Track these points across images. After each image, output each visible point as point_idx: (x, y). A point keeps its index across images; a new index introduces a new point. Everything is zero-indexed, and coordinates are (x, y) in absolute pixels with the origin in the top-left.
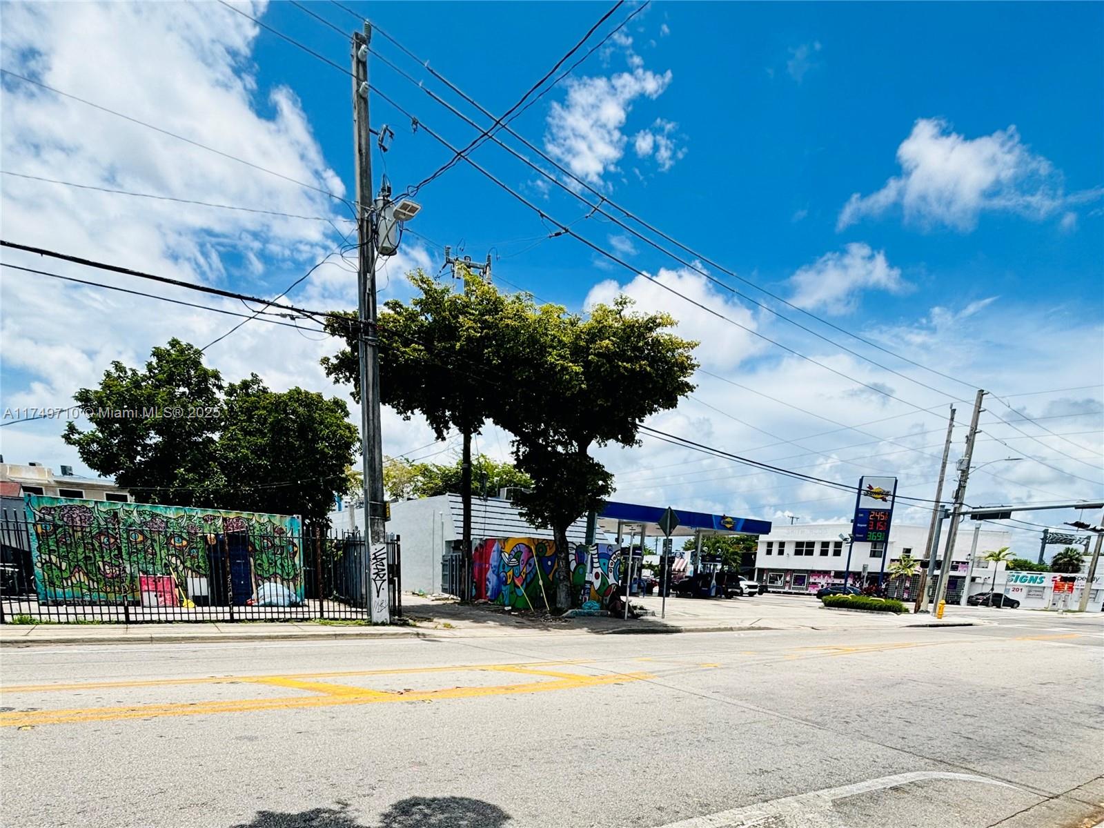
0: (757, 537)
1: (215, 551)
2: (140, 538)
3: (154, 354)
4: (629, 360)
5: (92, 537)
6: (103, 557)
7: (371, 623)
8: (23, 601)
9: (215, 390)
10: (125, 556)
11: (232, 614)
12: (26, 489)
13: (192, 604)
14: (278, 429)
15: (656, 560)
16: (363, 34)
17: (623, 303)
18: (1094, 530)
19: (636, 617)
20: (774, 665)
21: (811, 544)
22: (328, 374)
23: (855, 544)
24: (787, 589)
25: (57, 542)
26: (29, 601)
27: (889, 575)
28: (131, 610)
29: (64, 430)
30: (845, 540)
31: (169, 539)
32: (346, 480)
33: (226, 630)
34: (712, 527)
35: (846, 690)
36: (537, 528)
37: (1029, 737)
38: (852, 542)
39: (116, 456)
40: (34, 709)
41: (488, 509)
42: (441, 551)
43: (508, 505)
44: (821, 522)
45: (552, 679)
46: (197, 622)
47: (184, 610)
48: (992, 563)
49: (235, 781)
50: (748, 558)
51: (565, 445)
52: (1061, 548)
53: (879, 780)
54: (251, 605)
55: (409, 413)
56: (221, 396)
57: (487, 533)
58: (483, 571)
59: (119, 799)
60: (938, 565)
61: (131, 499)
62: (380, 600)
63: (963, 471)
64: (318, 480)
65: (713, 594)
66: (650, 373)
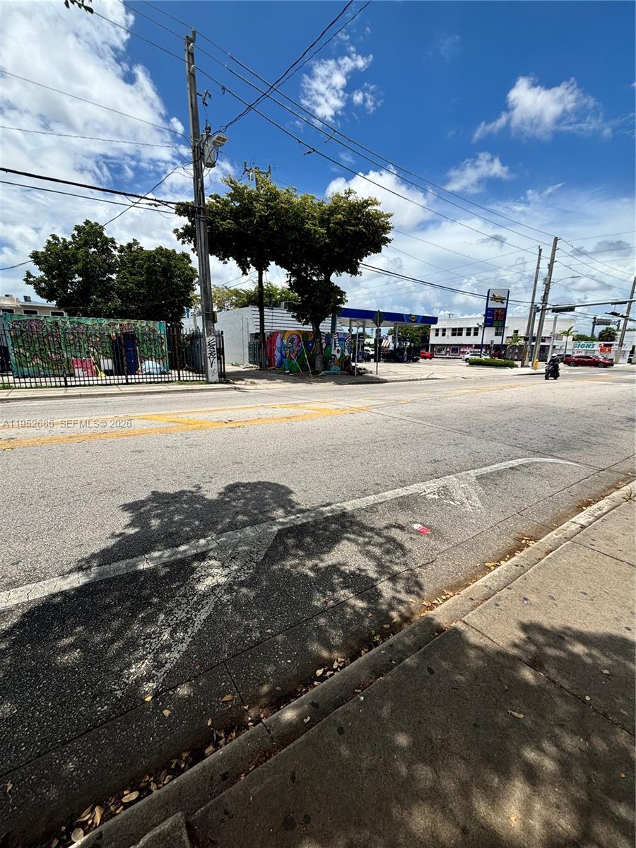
0: (430, 327)
1: (116, 343)
2: (72, 337)
3: (75, 229)
4: (353, 225)
5: (44, 337)
6: (50, 349)
7: (208, 382)
8: (5, 376)
9: (112, 249)
10: (63, 348)
11: (127, 380)
12: (4, 310)
13: (103, 375)
14: (151, 271)
15: (372, 341)
16: (191, 37)
17: (349, 193)
18: (622, 316)
19: (361, 374)
20: (441, 400)
21: (461, 329)
22: (178, 239)
23: (486, 328)
24: (447, 356)
25: (23, 341)
26: (8, 375)
27: (506, 346)
28: (68, 379)
29: (24, 275)
30: (480, 326)
31: (88, 337)
32: (191, 300)
33: (124, 389)
34: (404, 321)
35: (483, 413)
36: (303, 325)
37: (587, 436)
38: (484, 327)
39: (56, 290)
40: (13, 439)
41: (274, 314)
42: (247, 340)
43: (286, 312)
44: (466, 316)
45: (314, 411)
46: (107, 385)
47: (99, 378)
48: (565, 338)
49: (131, 476)
50: (425, 338)
51: (317, 276)
52: (603, 327)
53: (503, 464)
54: (138, 374)
55: (226, 260)
56: (116, 253)
57: (273, 328)
58: (272, 351)
59: (64, 489)
60: (534, 339)
61: (65, 314)
62: (213, 368)
63: (547, 285)
64: (174, 301)
65: (405, 360)
66: (364, 233)
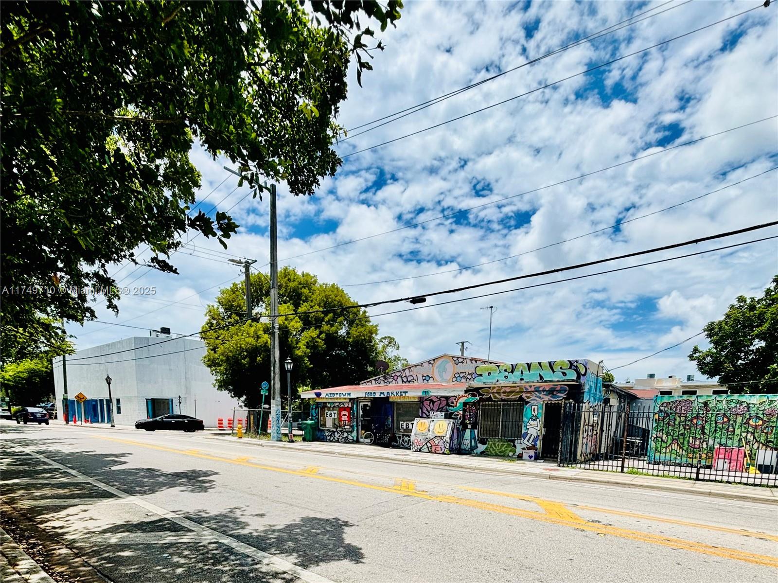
2: (724, 420)
5: (689, 420)
28: (702, 470)
31: (747, 420)
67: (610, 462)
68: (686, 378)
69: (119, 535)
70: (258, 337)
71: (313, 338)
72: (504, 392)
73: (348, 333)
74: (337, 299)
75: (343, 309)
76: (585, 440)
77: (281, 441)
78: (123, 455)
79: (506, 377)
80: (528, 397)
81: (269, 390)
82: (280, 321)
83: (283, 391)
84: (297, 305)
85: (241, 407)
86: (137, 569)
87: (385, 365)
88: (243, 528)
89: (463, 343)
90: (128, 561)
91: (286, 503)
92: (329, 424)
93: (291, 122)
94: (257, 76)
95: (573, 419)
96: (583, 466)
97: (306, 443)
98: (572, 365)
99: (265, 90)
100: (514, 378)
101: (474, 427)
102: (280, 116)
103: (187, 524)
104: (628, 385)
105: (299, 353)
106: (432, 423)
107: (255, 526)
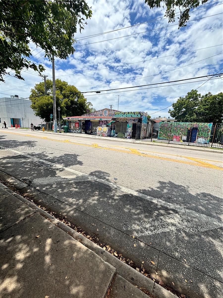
2: (176, 128)
3: (188, 94)
9: (199, 98)
11: (189, 144)
12: (162, 121)
13: (182, 141)
28: (170, 141)
31: (181, 129)
33: (187, 147)
39: (176, 114)
47: (179, 142)
67: (148, 139)
68: (168, 118)
69: (6, 160)
70: (49, 100)
71: (67, 101)
72: (122, 120)
73: (77, 100)
74: (74, 90)
75: (76, 93)
76: (142, 133)
77: (57, 132)
78: (3, 136)
79: (123, 116)
80: (128, 121)
81: (53, 117)
82: (56, 95)
83: (57, 117)
84: (61, 91)
85: (43, 121)
86: (14, 169)
87: (89, 111)
88: (47, 157)
89: (111, 105)
90: (10, 167)
91: (59, 150)
92: (72, 127)
93: (59, 36)
94: (48, 21)
95: (140, 128)
96: (142, 140)
97: (65, 133)
98: (139, 113)
99: (51, 26)
100: (125, 116)
101: (114, 129)
102: (56, 34)
103: (28, 156)
104: (154, 119)
105: (62, 105)
106: (103, 128)
107: (50, 157)
